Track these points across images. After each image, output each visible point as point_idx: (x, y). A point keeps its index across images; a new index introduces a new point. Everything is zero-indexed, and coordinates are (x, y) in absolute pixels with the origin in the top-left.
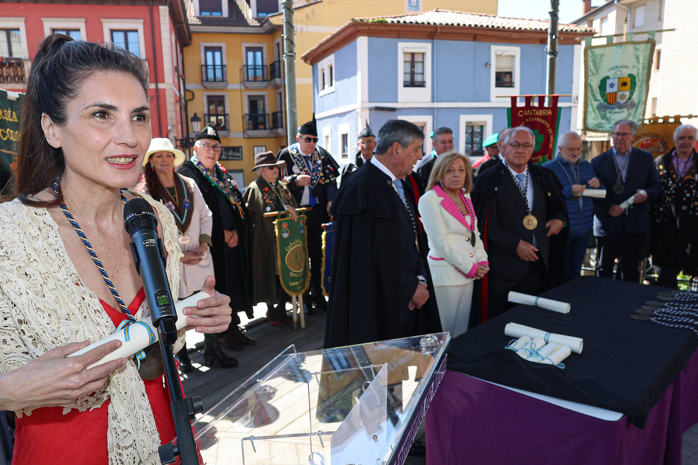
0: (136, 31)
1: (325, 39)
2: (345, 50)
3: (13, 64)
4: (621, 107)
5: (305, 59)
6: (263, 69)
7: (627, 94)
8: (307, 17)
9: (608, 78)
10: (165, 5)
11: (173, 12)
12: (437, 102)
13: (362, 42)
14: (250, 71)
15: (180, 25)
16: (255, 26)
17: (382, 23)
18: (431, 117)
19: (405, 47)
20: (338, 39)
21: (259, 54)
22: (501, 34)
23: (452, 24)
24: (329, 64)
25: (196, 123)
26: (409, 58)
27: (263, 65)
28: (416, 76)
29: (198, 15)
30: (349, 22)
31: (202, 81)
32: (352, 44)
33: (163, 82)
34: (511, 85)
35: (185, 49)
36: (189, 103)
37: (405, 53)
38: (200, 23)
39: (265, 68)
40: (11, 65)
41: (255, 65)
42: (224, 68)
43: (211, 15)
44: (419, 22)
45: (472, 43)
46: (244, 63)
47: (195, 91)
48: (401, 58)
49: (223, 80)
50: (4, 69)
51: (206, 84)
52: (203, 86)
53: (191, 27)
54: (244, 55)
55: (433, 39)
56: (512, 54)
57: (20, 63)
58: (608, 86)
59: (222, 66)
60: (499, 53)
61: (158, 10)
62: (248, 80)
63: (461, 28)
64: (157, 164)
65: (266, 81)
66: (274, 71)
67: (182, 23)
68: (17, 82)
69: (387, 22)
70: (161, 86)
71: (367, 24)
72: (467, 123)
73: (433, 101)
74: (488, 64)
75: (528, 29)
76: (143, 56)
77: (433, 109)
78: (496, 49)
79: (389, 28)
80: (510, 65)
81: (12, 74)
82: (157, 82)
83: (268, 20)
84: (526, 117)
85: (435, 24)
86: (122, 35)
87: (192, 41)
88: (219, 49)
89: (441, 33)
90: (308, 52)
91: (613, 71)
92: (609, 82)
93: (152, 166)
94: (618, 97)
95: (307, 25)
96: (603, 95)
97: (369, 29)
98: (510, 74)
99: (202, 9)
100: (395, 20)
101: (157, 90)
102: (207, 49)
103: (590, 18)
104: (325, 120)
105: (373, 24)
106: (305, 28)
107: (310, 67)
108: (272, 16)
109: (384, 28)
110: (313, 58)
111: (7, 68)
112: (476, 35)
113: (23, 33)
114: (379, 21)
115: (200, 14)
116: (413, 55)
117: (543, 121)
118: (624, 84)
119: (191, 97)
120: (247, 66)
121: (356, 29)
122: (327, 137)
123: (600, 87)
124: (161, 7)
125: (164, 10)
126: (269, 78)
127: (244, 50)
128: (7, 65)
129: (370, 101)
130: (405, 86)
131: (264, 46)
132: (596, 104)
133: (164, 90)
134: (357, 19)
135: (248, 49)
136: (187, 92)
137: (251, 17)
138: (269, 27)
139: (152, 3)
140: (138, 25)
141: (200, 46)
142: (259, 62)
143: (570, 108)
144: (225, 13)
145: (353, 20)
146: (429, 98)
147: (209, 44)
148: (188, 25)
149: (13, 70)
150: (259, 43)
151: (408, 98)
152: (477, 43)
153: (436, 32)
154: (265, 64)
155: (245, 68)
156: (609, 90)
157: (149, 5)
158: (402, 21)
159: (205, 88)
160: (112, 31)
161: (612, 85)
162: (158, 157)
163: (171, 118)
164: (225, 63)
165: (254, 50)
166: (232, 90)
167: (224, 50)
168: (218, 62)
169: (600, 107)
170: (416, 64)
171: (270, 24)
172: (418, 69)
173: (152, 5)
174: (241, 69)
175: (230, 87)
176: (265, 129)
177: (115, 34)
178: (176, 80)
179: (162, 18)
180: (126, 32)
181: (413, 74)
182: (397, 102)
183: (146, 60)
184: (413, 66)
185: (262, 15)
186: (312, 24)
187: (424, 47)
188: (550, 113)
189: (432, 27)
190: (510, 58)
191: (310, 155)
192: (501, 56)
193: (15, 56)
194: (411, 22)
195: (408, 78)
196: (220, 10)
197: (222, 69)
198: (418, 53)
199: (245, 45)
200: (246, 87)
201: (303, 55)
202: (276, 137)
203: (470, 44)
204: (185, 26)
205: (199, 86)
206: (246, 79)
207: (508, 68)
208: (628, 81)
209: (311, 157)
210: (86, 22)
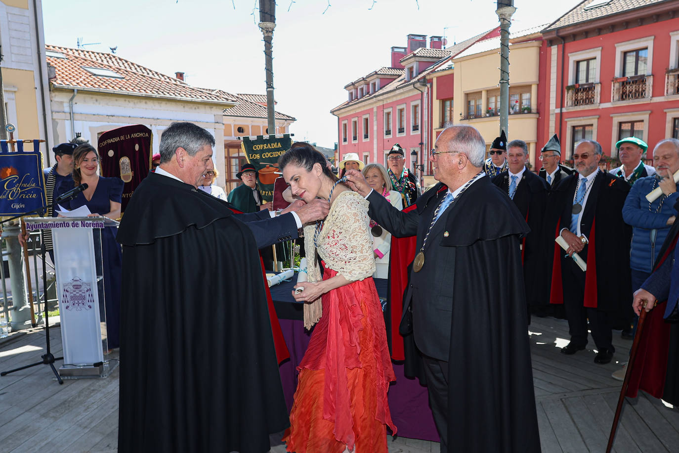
3: (586, 88)
40: (585, 90)
50: (579, 94)
57: (590, 88)
68: (587, 104)
81: (584, 98)
111: (582, 92)
113: (598, 60)
128: (582, 90)
149: (586, 94)
193: (590, 81)
210: (654, 40)
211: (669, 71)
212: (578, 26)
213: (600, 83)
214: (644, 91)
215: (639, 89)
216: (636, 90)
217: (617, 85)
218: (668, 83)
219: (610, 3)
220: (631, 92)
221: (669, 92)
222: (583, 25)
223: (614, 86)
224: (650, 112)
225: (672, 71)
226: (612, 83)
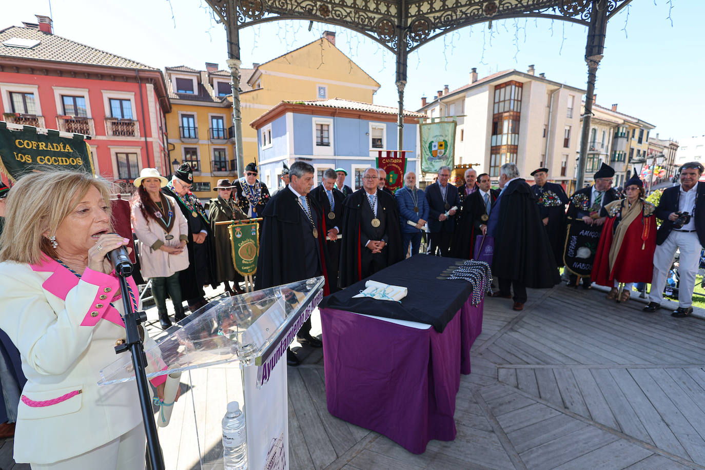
0: (129, 100)
1: (265, 113)
2: (278, 121)
3: (28, 119)
4: (440, 158)
5: (252, 125)
6: (223, 131)
7: (443, 151)
8: (253, 98)
9: (433, 142)
10: (151, 83)
11: (157, 89)
12: (338, 156)
13: (289, 116)
14: (214, 132)
15: (163, 98)
16: (217, 102)
17: (302, 105)
18: (334, 165)
19: (317, 120)
20: (273, 113)
21: (220, 121)
22: (375, 115)
23: (346, 108)
24: (268, 129)
25: (176, 165)
26: (319, 128)
27: (223, 129)
28: (324, 139)
29: (176, 92)
30: (280, 103)
31: (181, 137)
32: (283, 117)
33: (151, 136)
34: (381, 146)
35: (167, 115)
36: (170, 152)
37: (317, 124)
38: (178, 97)
39: (225, 131)
41: (218, 129)
42: (196, 129)
43: (186, 92)
44: (325, 105)
45: (358, 120)
46: (211, 127)
47: (175, 145)
48: (314, 128)
49: (195, 138)
51: (183, 140)
52: (181, 141)
53: (171, 100)
54: (210, 121)
55: (334, 116)
56: (382, 128)
58: (433, 147)
59: (195, 128)
60: (374, 127)
61: (146, 87)
62: (213, 138)
63: (351, 110)
64: (147, 186)
65: (226, 139)
66: (230, 133)
67: (164, 97)
69: (305, 104)
70: (149, 139)
71: (292, 105)
72: (356, 169)
73: (335, 155)
74: (367, 133)
75: (390, 113)
76: (135, 118)
77: (335, 160)
78: (372, 124)
79: (306, 108)
80: (380, 134)
82: (146, 137)
83: (226, 98)
84: (387, 163)
85: (335, 107)
86: (118, 102)
87: (172, 110)
88: (192, 116)
89: (339, 113)
90: (254, 121)
91: (435, 138)
92: (433, 144)
93: (144, 187)
94: (438, 153)
95: (253, 104)
96: (431, 152)
97: (294, 108)
98: (380, 140)
99: (178, 89)
100: (310, 103)
101: (146, 142)
102: (183, 116)
103: (426, 110)
104: (267, 165)
105: (296, 105)
106: (252, 105)
107: (256, 131)
108: (229, 96)
109: (303, 108)
110: (258, 125)
111: (24, 121)
112: (360, 115)
113: (36, 96)
114: (300, 103)
115: (178, 92)
116: (322, 125)
117: (397, 166)
118: (441, 145)
119: (173, 148)
120: (213, 128)
121: (285, 108)
122: (268, 176)
123: (429, 147)
124: (148, 85)
125: (150, 87)
126: (228, 137)
127: (210, 118)
128: (24, 119)
129: (295, 154)
130: (317, 145)
131: (224, 116)
132: (427, 157)
133: (152, 142)
134: (286, 101)
135: (213, 117)
136: (169, 145)
137: (214, 97)
138: (227, 103)
139: (141, 81)
140: (131, 96)
141: (178, 113)
142: (221, 126)
143: (415, 161)
144: (196, 92)
145: (283, 101)
146: (333, 154)
147: (185, 113)
148: (168, 99)
149: (29, 123)
150: (220, 114)
151: (319, 152)
152: (360, 120)
153: (336, 112)
154: (225, 128)
155: (211, 130)
156: (433, 149)
157: (138, 83)
158: (314, 104)
159: (183, 142)
160: (110, 99)
161: (435, 146)
162: (148, 181)
163: (158, 162)
164: (196, 126)
165: (218, 118)
166: (202, 144)
167: (196, 117)
168: (191, 125)
169: (429, 159)
170: (324, 132)
171: (228, 101)
172: (325, 134)
173: (141, 83)
174: (208, 131)
175: (201, 142)
176: (226, 171)
177: (112, 101)
178: (161, 136)
179: (148, 93)
180: (121, 100)
181: (322, 137)
182: (312, 155)
183: (137, 121)
184: (322, 133)
185: (222, 95)
186: (257, 103)
187: (328, 121)
188: (401, 161)
189: (333, 109)
190: (380, 130)
191: (253, 185)
192: (375, 129)
193: (30, 113)
194: (320, 105)
195: (319, 140)
196: (193, 90)
197: (195, 130)
198: (325, 125)
199: (210, 114)
200: (212, 143)
201: (251, 123)
202: (234, 176)
203: (357, 120)
204: (166, 99)
205: (178, 141)
206: (212, 137)
207: (380, 136)
208: (443, 144)
209: (254, 186)
210: (89, 92)
211: (107, 119)
212: (7, 59)
213: (43, 116)
214: (88, 130)
215: (83, 128)
216: (80, 128)
217: (61, 121)
218: (107, 127)
219: (34, 48)
220: (76, 129)
221: (109, 133)
222: (12, 60)
223: (58, 121)
224: (96, 146)
225: (109, 119)
226: (56, 118)
